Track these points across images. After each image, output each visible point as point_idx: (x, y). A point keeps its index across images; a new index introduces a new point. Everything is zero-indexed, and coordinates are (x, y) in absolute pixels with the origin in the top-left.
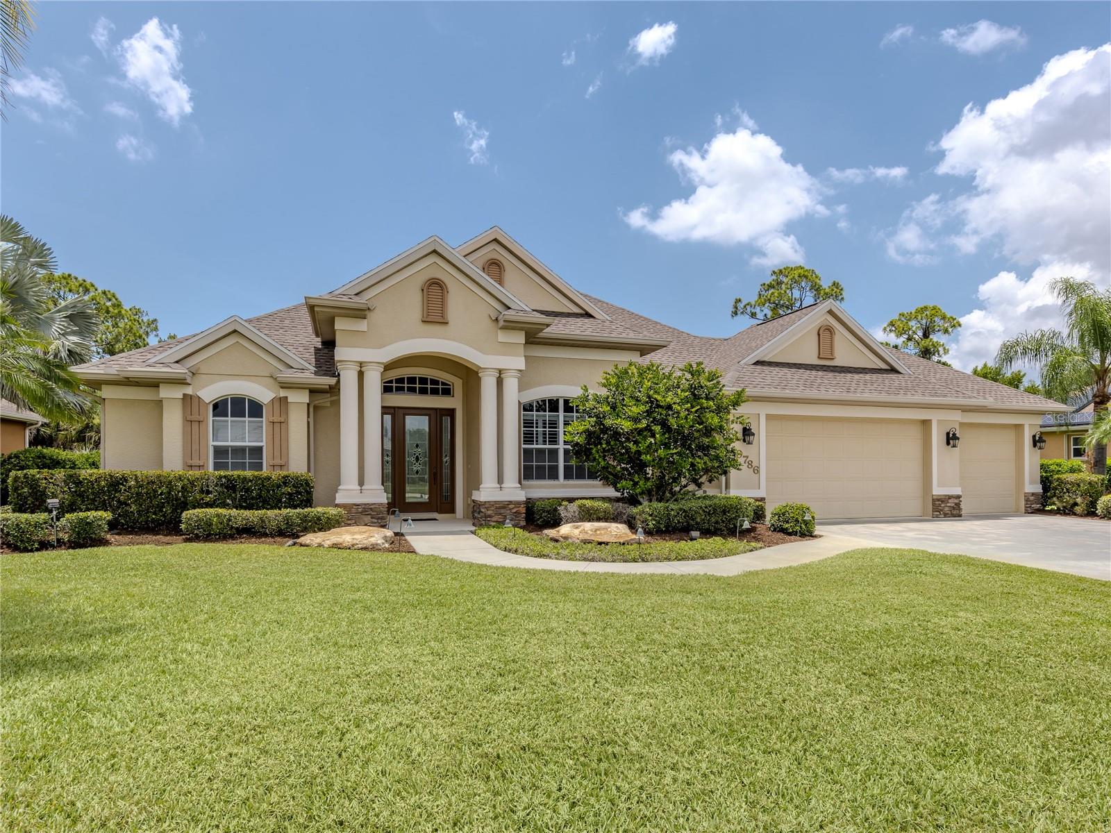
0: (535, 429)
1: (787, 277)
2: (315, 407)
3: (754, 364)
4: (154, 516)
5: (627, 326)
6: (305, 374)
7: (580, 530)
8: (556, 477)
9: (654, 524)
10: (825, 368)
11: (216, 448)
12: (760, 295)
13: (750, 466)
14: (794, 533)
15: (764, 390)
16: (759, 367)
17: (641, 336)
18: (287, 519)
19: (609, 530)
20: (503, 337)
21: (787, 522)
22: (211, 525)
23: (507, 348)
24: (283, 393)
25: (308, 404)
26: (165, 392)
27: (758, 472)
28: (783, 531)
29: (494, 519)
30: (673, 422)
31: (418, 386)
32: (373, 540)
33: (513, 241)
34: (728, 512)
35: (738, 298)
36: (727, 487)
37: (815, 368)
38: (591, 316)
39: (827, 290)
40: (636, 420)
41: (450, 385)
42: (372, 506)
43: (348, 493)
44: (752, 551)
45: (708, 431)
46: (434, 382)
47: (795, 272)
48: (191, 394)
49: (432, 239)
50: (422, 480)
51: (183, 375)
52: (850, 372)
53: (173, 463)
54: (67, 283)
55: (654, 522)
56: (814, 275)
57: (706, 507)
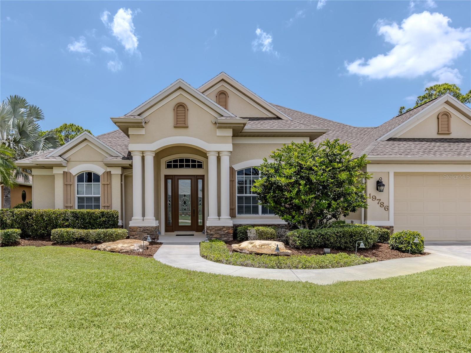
0: (244, 185)
1: (436, 90)
2: (125, 176)
3: (388, 140)
4: (43, 232)
5: (301, 123)
6: (117, 159)
7: (253, 245)
8: (257, 212)
9: (300, 243)
10: (442, 141)
11: (79, 198)
12: (417, 103)
13: (382, 206)
14: (406, 251)
15: (391, 156)
16: (391, 142)
17: (309, 128)
18: (99, 234)
19: (270, 245)
20: (220, 133)
21: (402, 244)
22: (63, 237)
23: (222, 140)
24: (109, 169)
25: (122, 175)
26: (57, 171)
27: (388, 209)
28: (398, 249)
29: (214, 236)
30: (313, 178)
31: (185, 163)
32: (132, 248)
33: (232, 79)
34: (354, 236)
35: (402, 107)
36: (365, 219)
37: (435, 140)
38: (280, 119)
39: (465, 96)
40: (289, 177)
41: (202, 163)
42: (148, 228)
43: (136, 221)
44: (365, 263)
45: (340, 184)
46: (194, 161)
47: (442, 87)
48: (67, 171)
49: (178, 81)
50: (187, 214)
51: (60, 162)
52: (463, 142)
53: (59, 206)
54: (72, 128)
55: (300, 242)
56: (455, 88)
57: (338, 233)
